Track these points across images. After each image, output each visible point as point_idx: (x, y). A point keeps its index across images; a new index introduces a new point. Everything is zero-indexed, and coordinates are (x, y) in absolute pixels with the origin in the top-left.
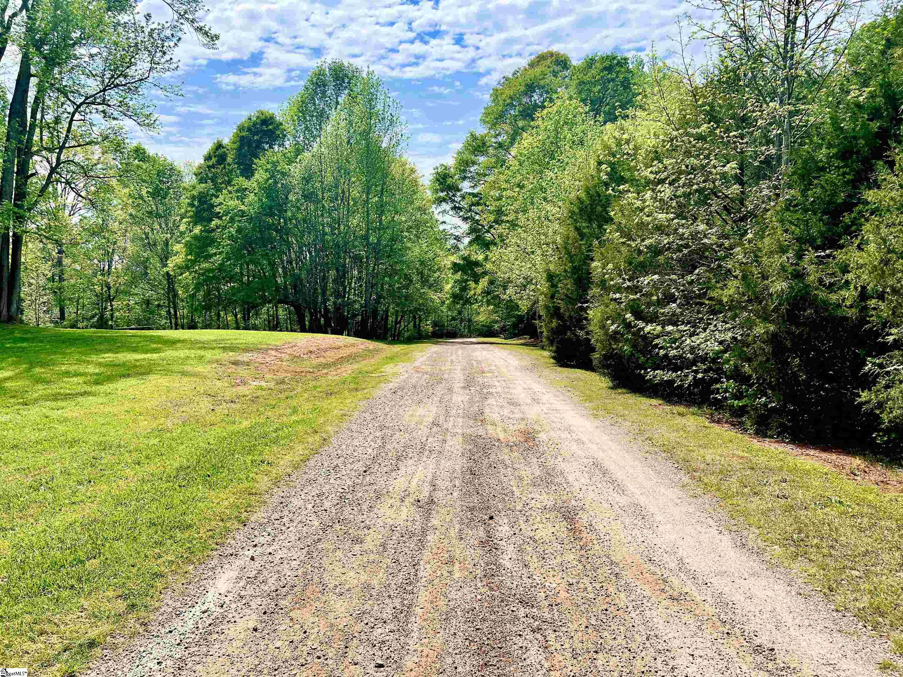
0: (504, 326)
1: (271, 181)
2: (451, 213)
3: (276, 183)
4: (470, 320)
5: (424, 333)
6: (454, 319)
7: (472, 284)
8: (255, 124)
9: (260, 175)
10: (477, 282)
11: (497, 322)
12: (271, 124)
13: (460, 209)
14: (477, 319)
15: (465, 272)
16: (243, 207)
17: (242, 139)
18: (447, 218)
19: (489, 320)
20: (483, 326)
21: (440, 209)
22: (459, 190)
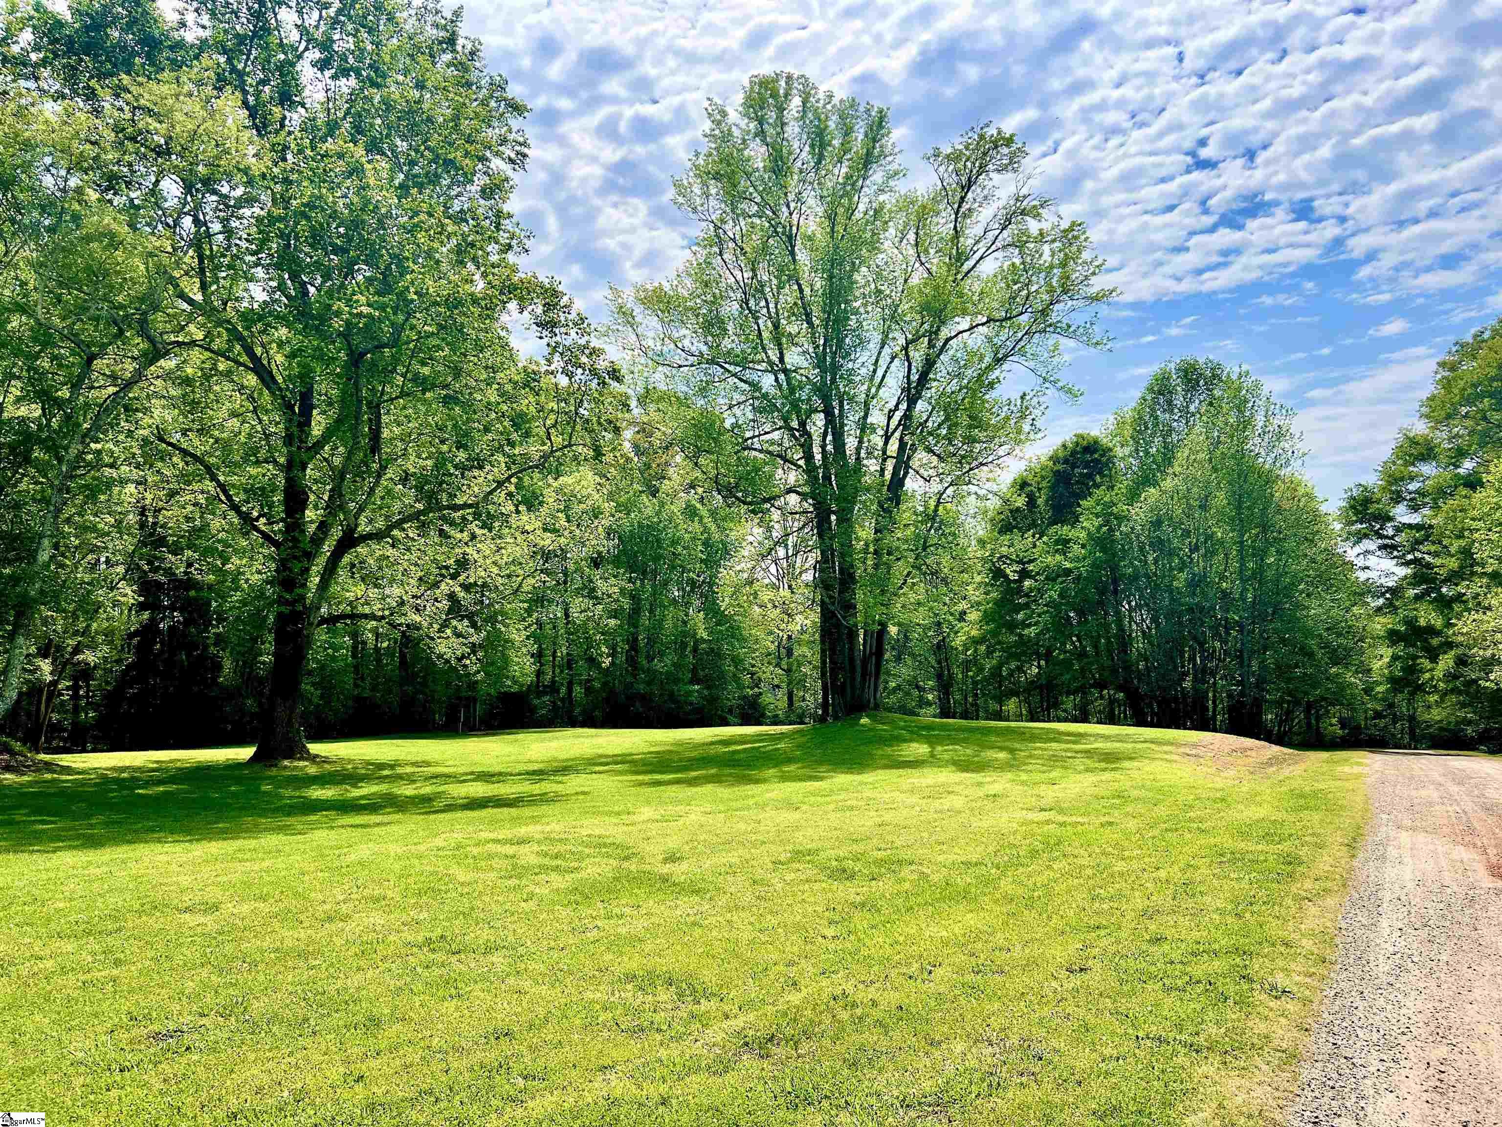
0: (1486, 730)
1: (1105, 529)
2: (1379, 553)
3: (1111, 530)
4: (1412, 719)
5: (1327, 739)
6: (1378, 715)
7: (1426, 663)
8: (1073, 453)
9: (1089, 523)
10: (1434, 659)
11: (1469, 722)
12: (1095, 451)
13: (1394, 547)
14: (1427, 717)
15: (1409, 644)
16: (1068, 565)
17: (1057, 473)
18: (1372, 561)
19: (1452, 719)
20: (1441, 729)
21: (1357, 549)
22: (1390, 519)
